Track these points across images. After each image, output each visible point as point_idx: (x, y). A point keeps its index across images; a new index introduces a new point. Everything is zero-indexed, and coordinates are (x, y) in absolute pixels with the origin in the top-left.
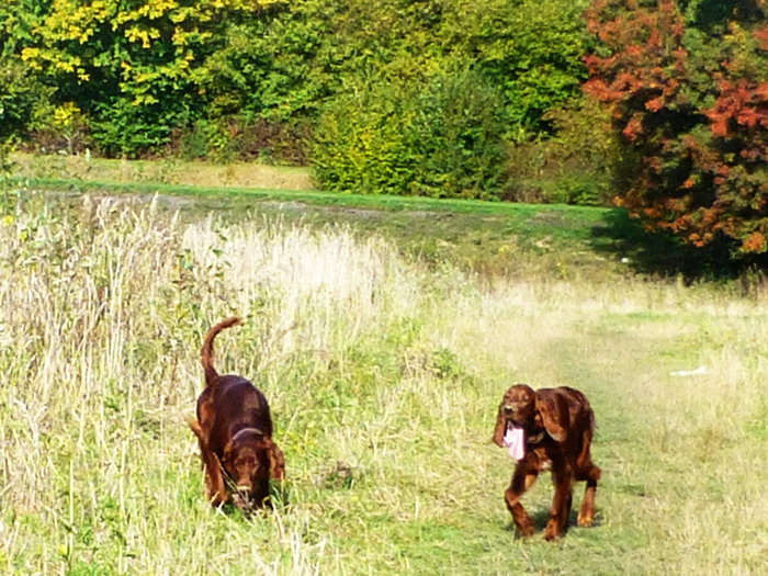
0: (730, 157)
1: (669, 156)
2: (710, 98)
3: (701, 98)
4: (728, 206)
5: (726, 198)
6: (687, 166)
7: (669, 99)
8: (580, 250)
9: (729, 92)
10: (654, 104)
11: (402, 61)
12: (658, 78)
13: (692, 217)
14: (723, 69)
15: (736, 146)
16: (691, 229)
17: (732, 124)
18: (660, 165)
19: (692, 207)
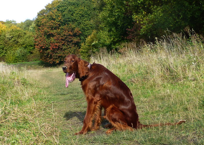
0: (53, 52)
1: (46, 53)
2: (50, 46)
3: (49, 46)
4: (54, 58)
5: (53, 57)
6: (48, 54)
7: (45, 47)
8: (37, 66)
9: (52, 45)
10: (43, 47)
11: (14, 48)
12: (43, 44)
13: (50, 60)
14: (51, 43)
15: (54, 51)
16: (50, 62)
17: (53, 48)
18: (45, 55)
19: (50, 59)
